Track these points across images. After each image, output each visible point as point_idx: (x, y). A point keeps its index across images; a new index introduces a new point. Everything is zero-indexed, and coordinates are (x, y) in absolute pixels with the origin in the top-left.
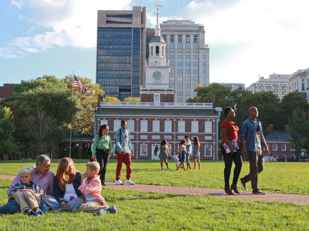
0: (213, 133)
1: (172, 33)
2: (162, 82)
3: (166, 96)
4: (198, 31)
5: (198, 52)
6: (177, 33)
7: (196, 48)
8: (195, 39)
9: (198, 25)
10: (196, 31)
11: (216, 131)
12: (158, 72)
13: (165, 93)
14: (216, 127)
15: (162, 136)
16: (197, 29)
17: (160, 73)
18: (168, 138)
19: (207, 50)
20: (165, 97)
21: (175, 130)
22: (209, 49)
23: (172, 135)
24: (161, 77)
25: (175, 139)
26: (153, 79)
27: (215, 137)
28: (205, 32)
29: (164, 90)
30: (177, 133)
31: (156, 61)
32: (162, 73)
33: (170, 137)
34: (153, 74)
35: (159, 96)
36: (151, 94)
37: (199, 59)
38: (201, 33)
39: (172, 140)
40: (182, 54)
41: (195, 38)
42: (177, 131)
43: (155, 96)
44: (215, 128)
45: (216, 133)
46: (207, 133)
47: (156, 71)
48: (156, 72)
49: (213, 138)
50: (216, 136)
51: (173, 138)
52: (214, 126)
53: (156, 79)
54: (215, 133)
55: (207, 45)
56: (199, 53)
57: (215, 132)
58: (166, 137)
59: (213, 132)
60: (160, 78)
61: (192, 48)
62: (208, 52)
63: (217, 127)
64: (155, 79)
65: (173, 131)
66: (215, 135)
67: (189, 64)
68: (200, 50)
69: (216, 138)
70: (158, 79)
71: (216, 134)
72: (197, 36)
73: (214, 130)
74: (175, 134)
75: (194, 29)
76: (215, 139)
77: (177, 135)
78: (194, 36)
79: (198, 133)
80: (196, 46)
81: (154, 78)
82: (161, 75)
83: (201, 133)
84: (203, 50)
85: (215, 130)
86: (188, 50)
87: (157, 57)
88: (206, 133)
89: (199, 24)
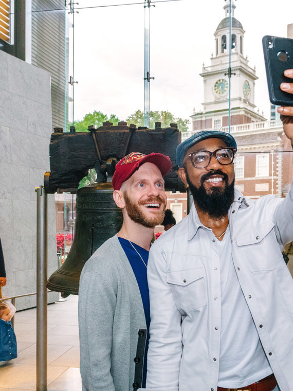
0: (270, 178)
11: (277, 173)
12: (223, 80)
14: (277, 165)
17: (225, 81)
24: (227, 88)
26: (215, 93)
27: (276, 184)
29: (227, 110)
34: (214, 86)
35: (220, 120)
36: (208, 120)
44: (276, 167)
45: (277, 176)
46: (259, 179)
47: (219, 79)
48: (219, 81)
49: (270, 188)
50: (277, 182)
52: (273, 163)
53: (220, 93)
54: (275, 177)
57: (275, 175)
59: (270, 175)
60: (225, 90)
63: (279, 165)
64: (218, 92)
66: (276, 180)
69: (277, 186)
70: (223, 93)
71: (277, 178)
73: (273, 172)
76: (275, 188)
79: (243, 180)
83: (249, 179)
85: (276, 171)
88: (257, 179)
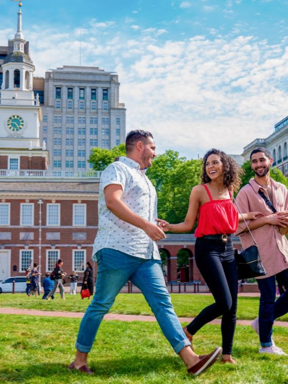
1: (69, 84)
2: (24, 136)
3: (30, 159)
4: (110, 82)
5: (109, 113)
6: (78, 84)
7: (106, 108)
8: (104, 94)
9: (109, 74)
10: (106, 82)
12: (18, 117)
13: (30, 155)
15: (15, 232)
16: (108, 79)
17: (21, 118)
18: (27, 237)
19: (122, 111)
20: (28, 161)
21: (40, 221)
22: (125, 109)
23: (35, 231)
24: (22, 125)
25: (40, 239)
26: (8, 129)
28: (119, 84)
29: (27, 149)
30: (44, 227)
31: (14, 96)
32: (24, 119)
33: (31, 236)
34: (7, 121)
35: (17, 159)
36: (2, 156)
37: (110, 124)
38: (113, 85)
39: (36, 241)
40: (84, 116)
41: (105, 92)
42: (44, 223)
43: (11, 159)
47: (13, 114)
48: (14, 116)
51: (36, 237)
53: (13, 130)
55: (123, 105)
56: (110, 115)
58: (22, 236)
60: (20, 128)
61: (100, 107)
62: (124, 115)
64: (12, 128)
65: (36, 223)
67: (95, 132)
68: (112, 111)
70: (17, 130)
72: (107, 90)
74: (40, 230)
75: (103, 79)
77: (45, 231)
78: (104, 90)
79: (86, 228)
80: (106, 105)
81: (10, 128)
82: (22, 122)
83: (91, 227)
84: (116, 111)
86: (94, 110)
87: (16, 89)
89: (112, 72)
